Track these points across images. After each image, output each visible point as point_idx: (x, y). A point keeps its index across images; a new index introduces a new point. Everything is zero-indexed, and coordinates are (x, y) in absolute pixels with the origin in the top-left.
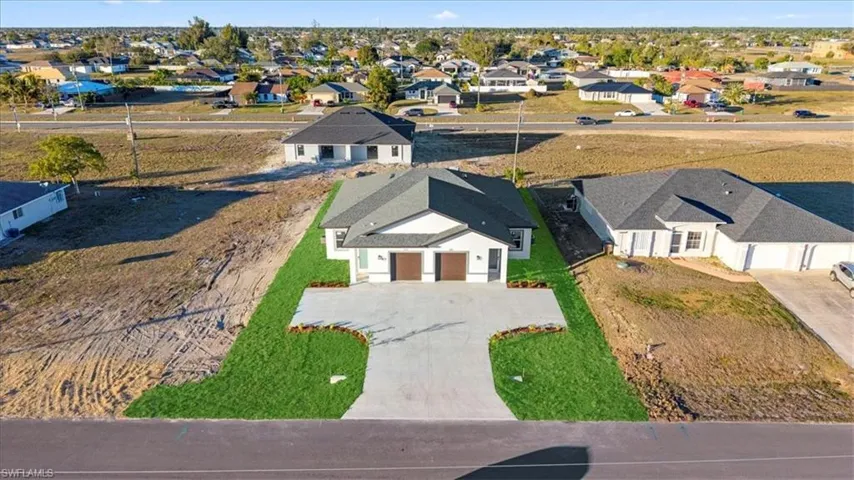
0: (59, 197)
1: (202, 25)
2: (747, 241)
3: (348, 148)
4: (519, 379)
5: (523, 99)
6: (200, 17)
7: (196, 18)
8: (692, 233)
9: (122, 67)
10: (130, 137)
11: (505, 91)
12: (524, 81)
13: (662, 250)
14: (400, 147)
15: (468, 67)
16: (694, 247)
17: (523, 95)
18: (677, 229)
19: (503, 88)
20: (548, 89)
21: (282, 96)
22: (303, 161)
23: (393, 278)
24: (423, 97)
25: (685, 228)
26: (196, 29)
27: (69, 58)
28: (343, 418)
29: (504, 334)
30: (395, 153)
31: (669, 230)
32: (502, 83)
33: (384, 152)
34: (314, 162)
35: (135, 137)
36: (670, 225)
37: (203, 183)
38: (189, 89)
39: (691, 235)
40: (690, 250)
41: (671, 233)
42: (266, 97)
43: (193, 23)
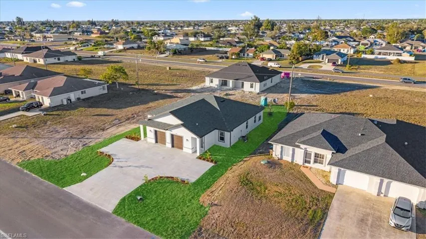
0: (104, 88)
1: (257, 19)
2: (338, 166)
3: (231, 81)
4: (139, 198)
5: (392, 64)
6: (257, 16)
7: (255, 16)
8: (318, 154)
9: (208, 39)
10: (168, 69)
11: (385, 58)
12: (401, 54)
13: (299, 159)
14: (254, 83)
15: (378, 43)
16: (320, 163)
17: (392, 62)
18: (308, 149)
19: (384, 56)
20: (415, 59)
21: (251, 54)
22: (212, 86)
23: (157, 142)
24: (323, 59)
25: (313, 150)
26: (253, 21)
27: (191, 34)
28: (64, 189)
29: (161, 177)
30: (252, 87)
31: (302, 149)
32: (385, 54)
33: (247, 85)
34: (216, 87)
35: (170, 68)
36: (302, 146)
37: (163, 90)
38: (221, 49)
39: (316, 155)
40: (316, 164)
41: (303, 151)
42: (244, 55)
43: (253, 18)
